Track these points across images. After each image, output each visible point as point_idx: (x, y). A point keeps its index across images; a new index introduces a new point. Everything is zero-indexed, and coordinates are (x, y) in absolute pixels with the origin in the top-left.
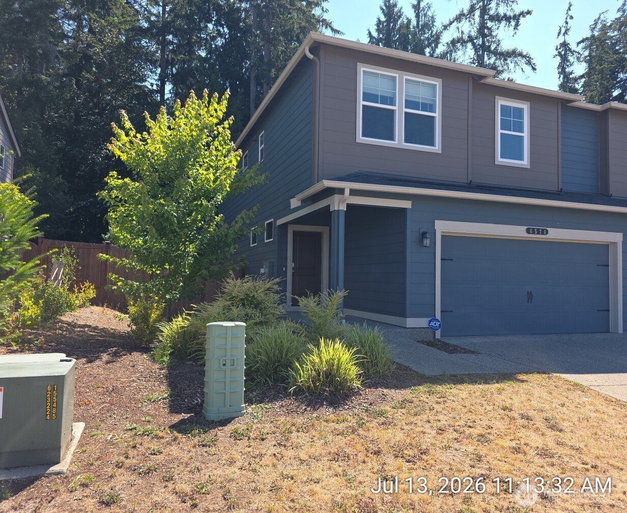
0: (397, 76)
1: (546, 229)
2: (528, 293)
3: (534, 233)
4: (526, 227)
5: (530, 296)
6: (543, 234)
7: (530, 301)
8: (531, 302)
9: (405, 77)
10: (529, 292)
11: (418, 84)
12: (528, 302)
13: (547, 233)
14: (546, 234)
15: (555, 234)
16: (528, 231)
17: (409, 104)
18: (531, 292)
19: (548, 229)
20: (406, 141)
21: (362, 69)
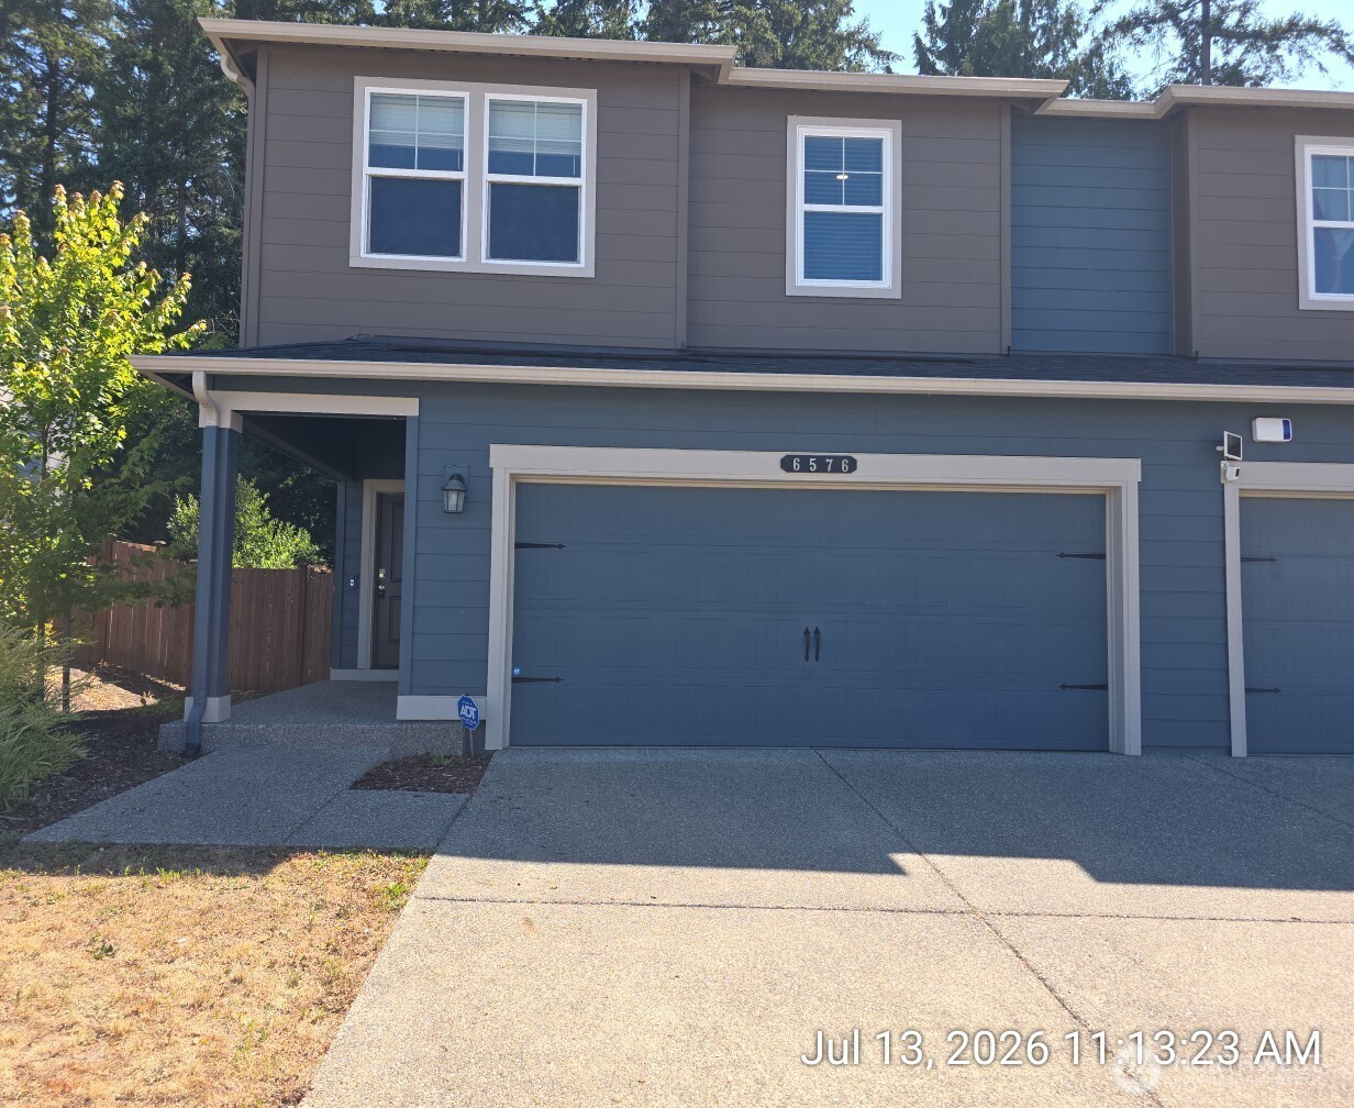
0: (466, 95)
1: (850, 458)
2: (807, 632)
3: (805, 468)
4: (783, 454)
5: (812, 642)
6: (837, 469)
7: (812, 654)
8: (817, 658)
9: (489, 96)
10: (812, 630)
11: (530, 109)
12: (807, 658)
13: (853, 466)
14: (850, 471)
15: (877, 469)
16: (786, 465)
17: (498, 162)
18: (817, 632)
19: (854, 456)
20: (495, 252)
21: (369, 90)
